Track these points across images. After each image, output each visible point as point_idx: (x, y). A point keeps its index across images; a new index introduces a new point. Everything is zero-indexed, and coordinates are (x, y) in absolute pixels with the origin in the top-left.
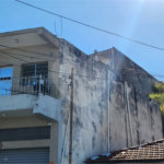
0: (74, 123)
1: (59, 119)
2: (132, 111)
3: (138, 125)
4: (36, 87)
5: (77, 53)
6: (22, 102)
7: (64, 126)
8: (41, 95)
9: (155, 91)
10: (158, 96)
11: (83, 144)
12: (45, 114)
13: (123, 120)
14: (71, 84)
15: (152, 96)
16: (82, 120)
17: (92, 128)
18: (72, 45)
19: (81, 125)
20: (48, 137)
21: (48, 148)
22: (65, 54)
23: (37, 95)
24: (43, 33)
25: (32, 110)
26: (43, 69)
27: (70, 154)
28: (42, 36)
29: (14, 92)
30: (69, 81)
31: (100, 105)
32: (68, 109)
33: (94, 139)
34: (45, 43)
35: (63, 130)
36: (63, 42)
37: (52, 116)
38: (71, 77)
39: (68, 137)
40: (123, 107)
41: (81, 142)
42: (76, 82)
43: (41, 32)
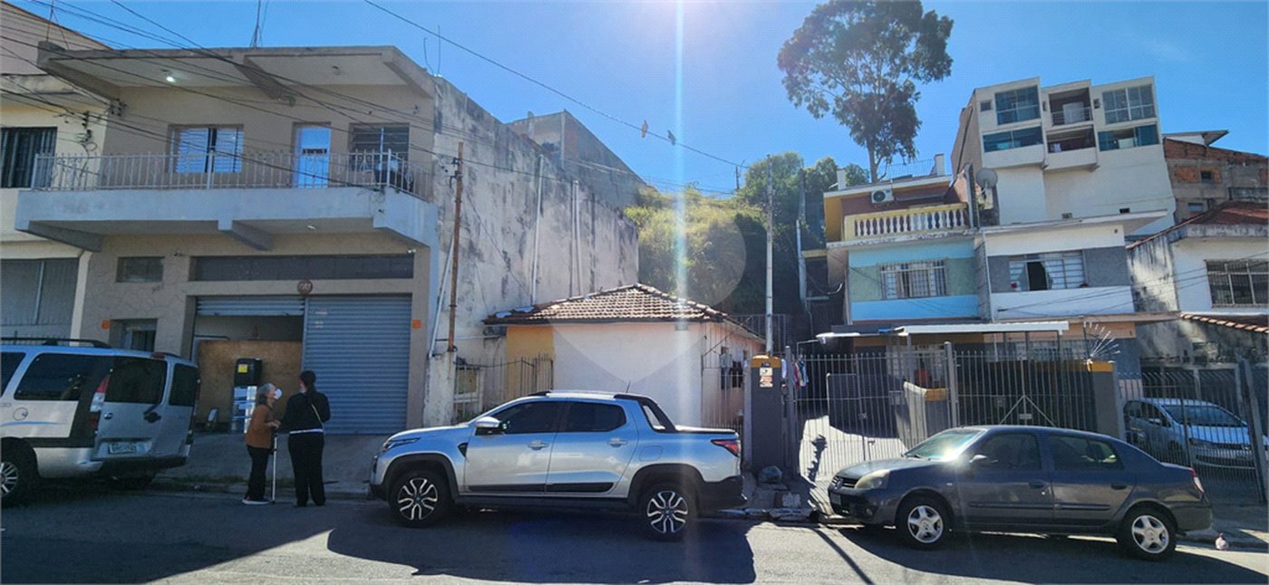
0: (465, 253)
1: (431, 242)
2: (584, 235)
3: (594, 261)
4: (380, 176)
5: (475, 111)
6: (350, 204)
7: (442, 255)
8: (390, 191)
9: (640, 201)
10: (642, 211)
11: (483, 289)
12: (400, 230)
13: (565, 250)
14: (458, 175)
15: (631, 212)
16: (480, 246)
17: (504, 264)
18: (463, 95)
19: (480, 256)
20: (409, 275)
21: (410, 295)
22: (445, 111)
23: (382, 190)
24: (395, 61)
25: (372, 219)
26: (398, 138)
27: (453, 306)
28: (391, 66)
29: (334, 182)
30: (452, 169)
31: (521, 220)
32: (452, 224)
33: (505, 282)
34: (402, 82)
35: (440, 262)
36: (443, 85)
37: (417, 235)
38: (457, 161)
39: (448, 277)
40: (567, 226)
41: (477, 286)
42: (471, 172)
43: (389, 57)
